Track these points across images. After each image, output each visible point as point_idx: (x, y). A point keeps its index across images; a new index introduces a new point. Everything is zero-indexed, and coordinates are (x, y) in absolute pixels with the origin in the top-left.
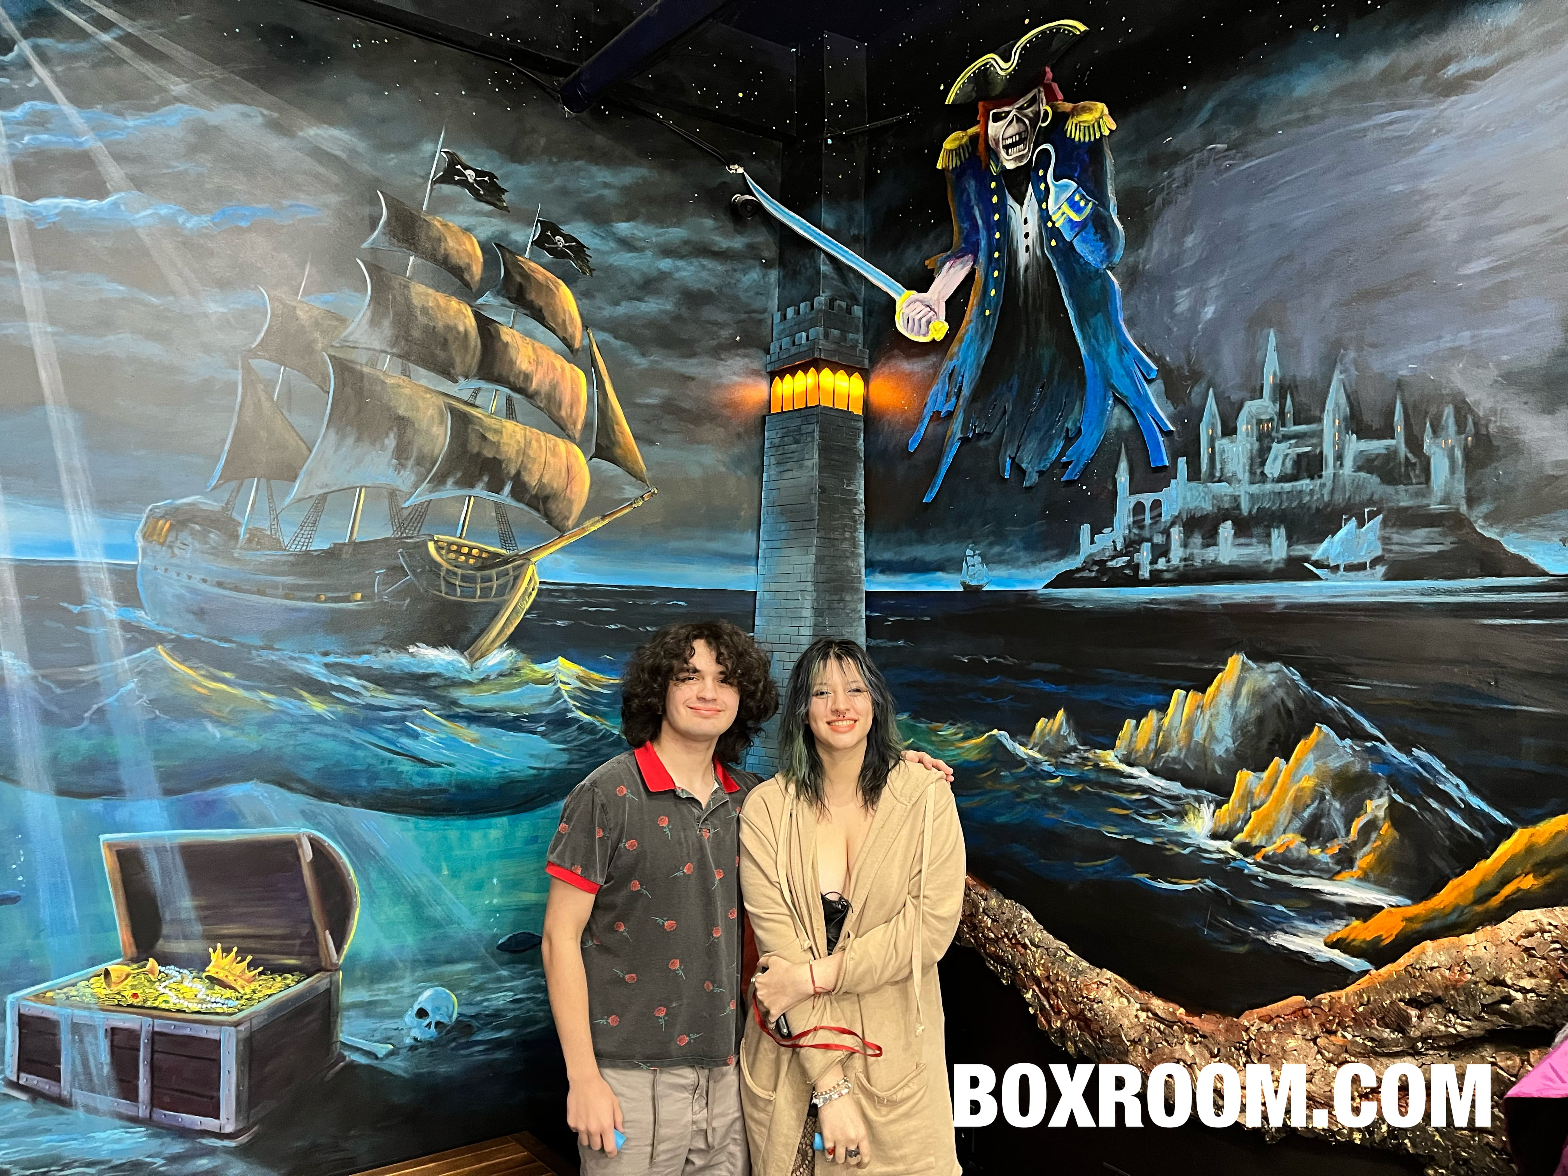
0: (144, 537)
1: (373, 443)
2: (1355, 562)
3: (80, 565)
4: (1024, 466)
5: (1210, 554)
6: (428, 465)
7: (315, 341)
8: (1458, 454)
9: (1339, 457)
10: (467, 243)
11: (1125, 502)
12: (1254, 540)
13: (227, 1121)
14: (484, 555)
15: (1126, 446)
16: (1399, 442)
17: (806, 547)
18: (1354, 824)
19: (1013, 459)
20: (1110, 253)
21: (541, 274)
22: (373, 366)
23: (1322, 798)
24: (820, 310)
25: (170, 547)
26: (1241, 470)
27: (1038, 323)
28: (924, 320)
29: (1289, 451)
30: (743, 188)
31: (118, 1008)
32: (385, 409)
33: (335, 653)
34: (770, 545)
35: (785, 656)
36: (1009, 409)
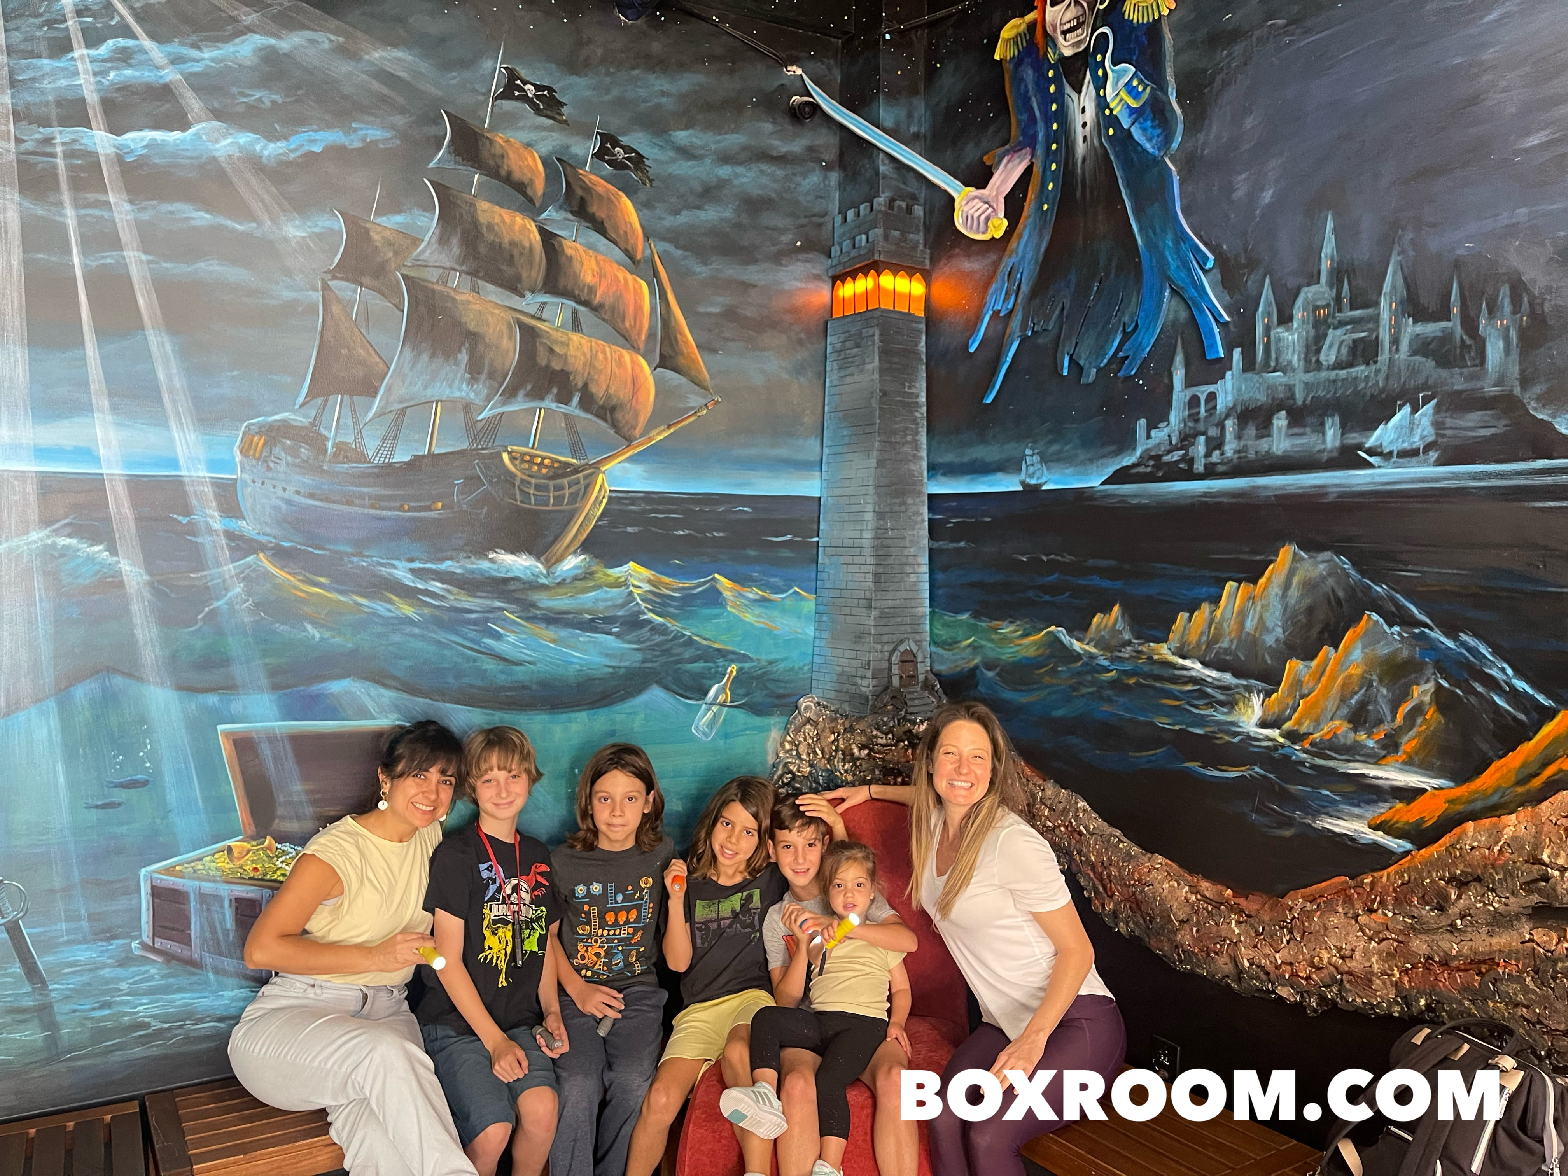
0: (241, 452)
1: (447, 358)
2: (1409, 448)
3: (186, 479)
4: (1082, 362)
5: (1264, 445)
6: (499, 379)
7: (388, 260)
8: (1513, 334)
9: (1395, 341)
10: (529, 159)
11: (1180, 394)
12: (1308, 430)
14: (556, 465)
15: (1182, 339)
16: (1454, 325)
17: (868, 452)
18: (1400, 709)
19: (1071, 356)
20: (1168, 140)
21: (602, 186)
22: (445, 283)
23: (1370, 685)
24: (880, 211)
25: (265, 461)
26: (1296, 358)
27: (1095, 215)
28: (983, 217)
29: (1346, 337)
30: (802, 90)
31: (241, 880)
32: (457, 325)
33: (421, 560)
34: (833, 450)
35: (849, 559)
36: (1067, 306)
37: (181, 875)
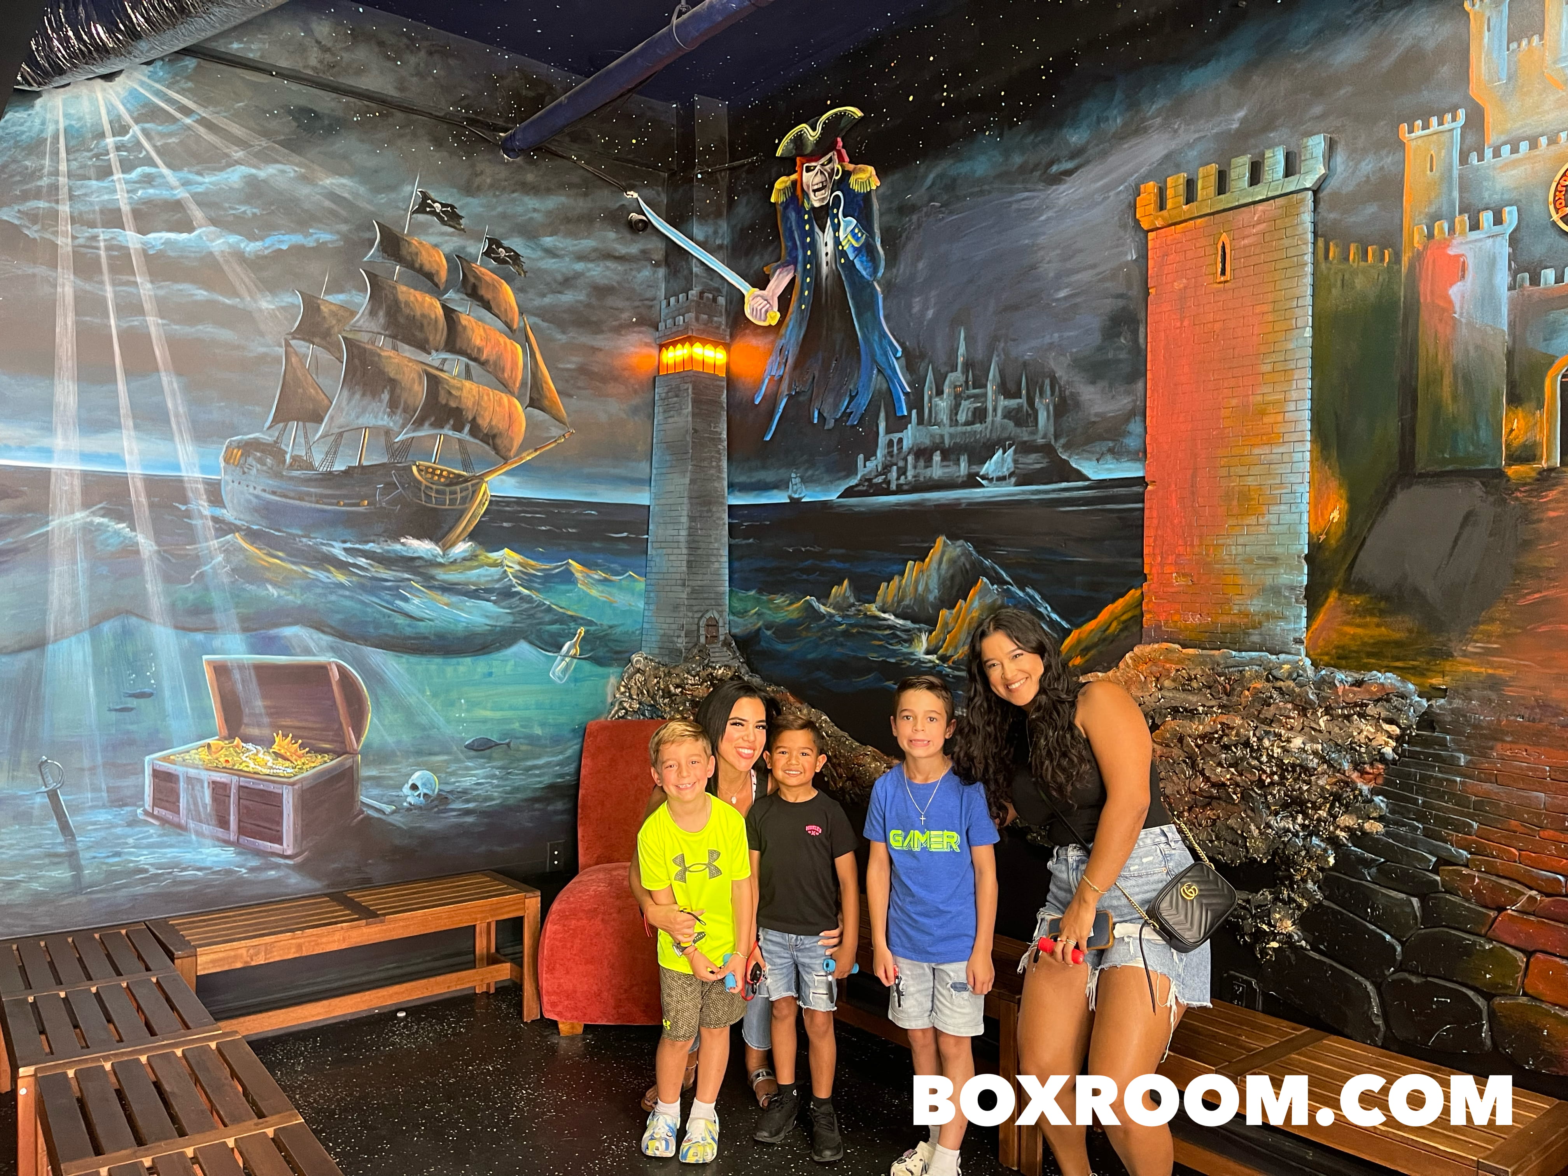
0: (225, 460)
1: (374, 397)
2: (1002, 475)
3: (185, 479)
4: (825, 415)
5: (928, 472)
6: (411, 411)
7: (333, 326)
8: (1051, 408)
9: (995, 410)
10: (436, 256)
11: (883, 439)
12: (951, 463)
13: (288, 846)
14: (451, 476)
16: (1023, 401)
17: (683, 473)
19: (819, 410)
20: (876, 271)
21: (488, 276)
22: (373, 343)
24: (693, 300)
25: (242, 467)
26: (945, 417)
27: (833, 316)
28: (763, 310)
29: (970, 406)
30: (636, 209)
31: (216, 769)
32: (382, 373)
33: (351, 542)
34: (659, 471)
35: (669, 551)
36: (817, 375)
37: (173, 762)
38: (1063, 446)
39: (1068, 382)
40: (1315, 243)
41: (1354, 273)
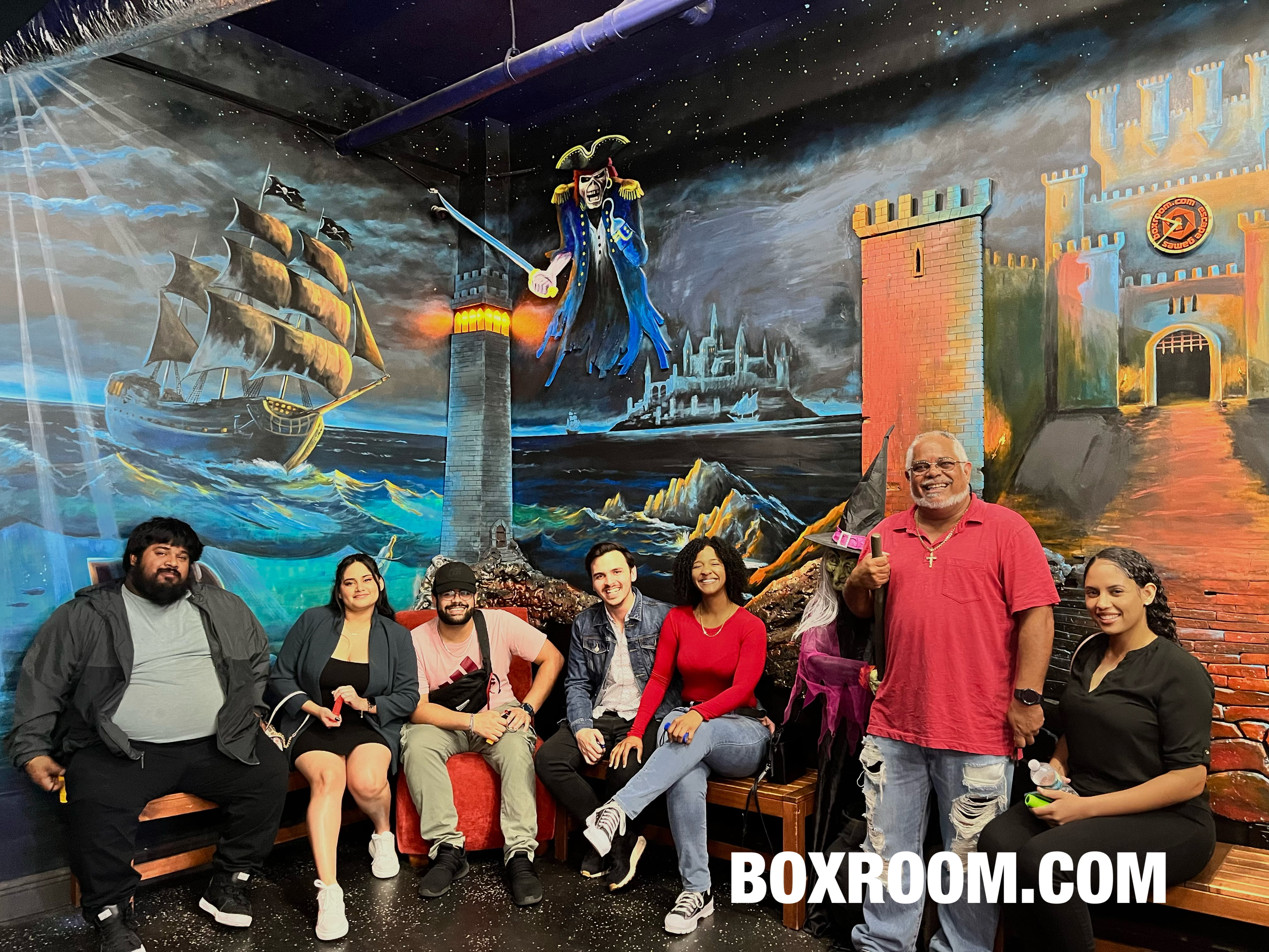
0: (109, 391)
1: (232, 343)
2: (748, 413)
3: (75, 406)
4: (599, 367)
5: (687, 411)
6: (263, 357)
7: (200, 283)
8: (786, 364)
9: (742, 365)
10: (283, 230)
11: (648, 386)
12: (706, 404)
14: (294, 409)
16: (764, 358)
17: (478, 411)
18: (747, 532)
19: (593, 364)
20: (641, 259)
21: (324, 248)
22: (233, 299)
23: (734, 522)
24: (485, 276)
25: (123, 398)
26: (701, 371)
27: (605, 292)
28: (544, 286)
29: (722, 362)
30: (437, 202)
32: (240, 323)
33: (213, 462)
34: (455, 409)
35: (466, 473)
36: (591, 337)
38: (796, 392)
39: (800, 346)
40: (983, 252)
41: (1011, 274)
